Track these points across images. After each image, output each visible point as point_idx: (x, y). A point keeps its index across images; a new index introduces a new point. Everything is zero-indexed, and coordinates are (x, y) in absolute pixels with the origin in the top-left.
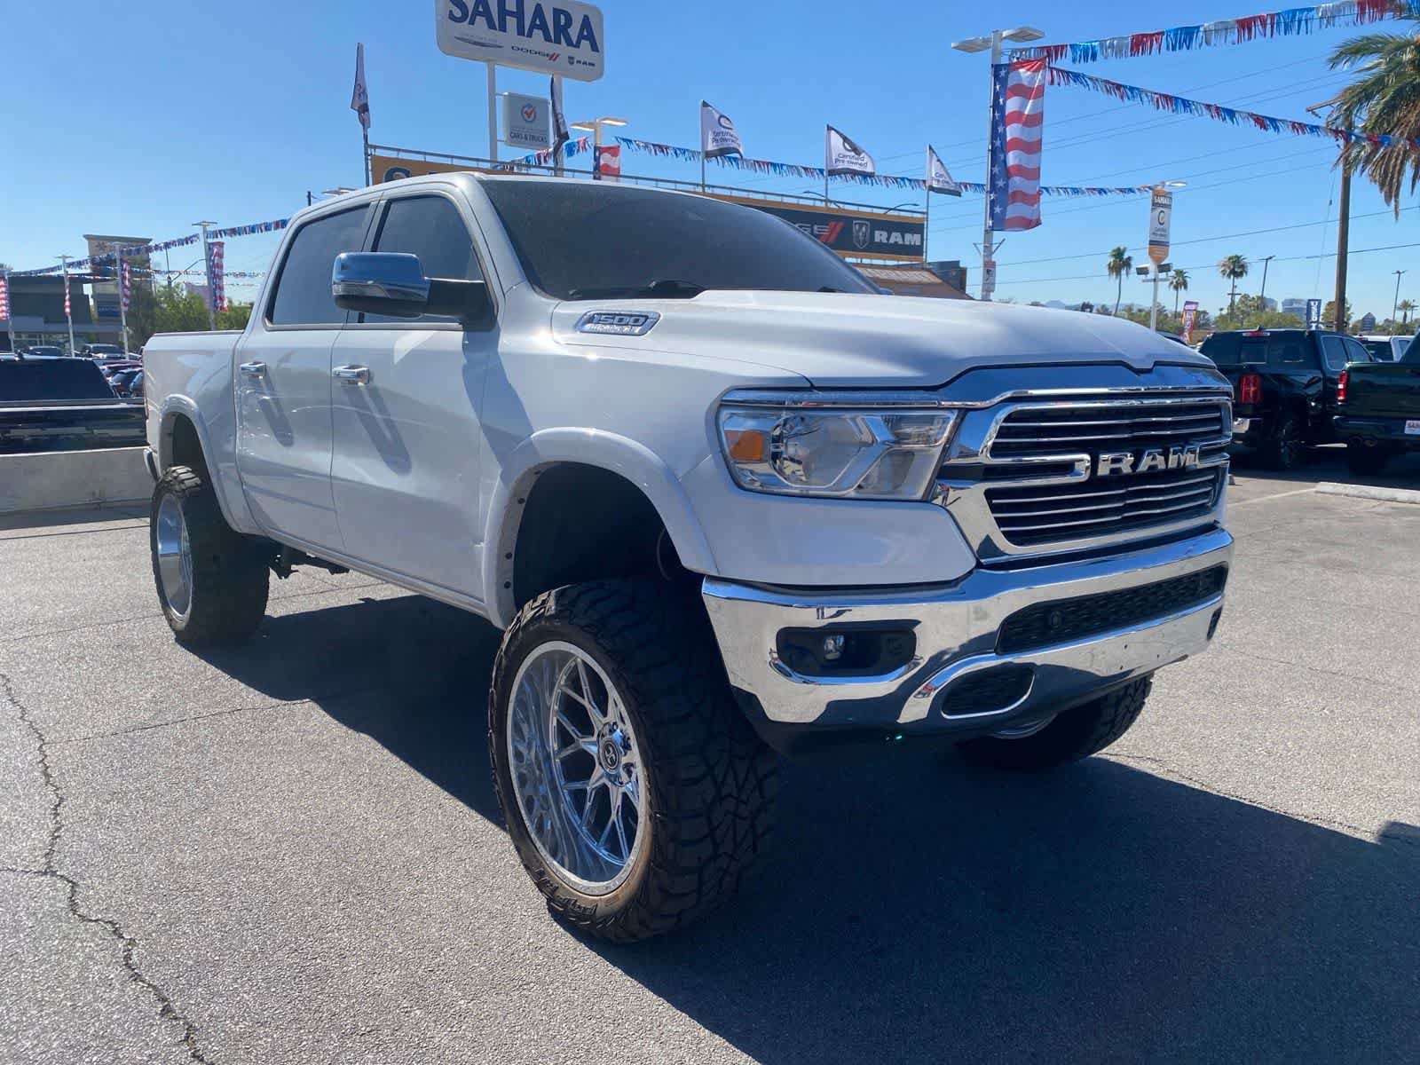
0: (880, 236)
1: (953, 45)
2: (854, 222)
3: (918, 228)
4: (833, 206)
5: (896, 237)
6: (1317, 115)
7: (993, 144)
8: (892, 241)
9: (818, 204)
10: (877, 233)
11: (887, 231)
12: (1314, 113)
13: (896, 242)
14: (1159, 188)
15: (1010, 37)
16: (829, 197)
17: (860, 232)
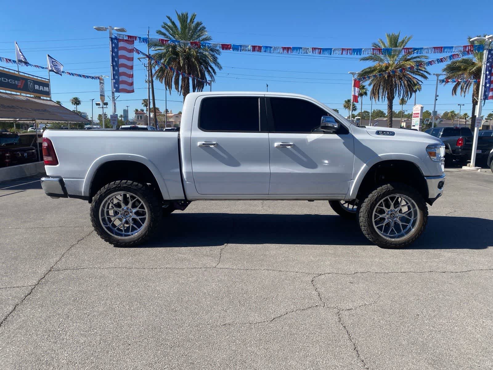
0: (37, 87)
1: (94, 27)
2: (28, 81)
3: (47, 85)
4: (21, 74)
5: (41, 88)
6: (140, 61)
7: (113, 64)
8: (40, 89)
9: (16, 73)
10: (36, 86)
11: (38, 85)
12: (139, 60)
13: (42, 90)
14: (100, 77)
15: (116, 30)
16: (19, 71)
17: (31, 85)
